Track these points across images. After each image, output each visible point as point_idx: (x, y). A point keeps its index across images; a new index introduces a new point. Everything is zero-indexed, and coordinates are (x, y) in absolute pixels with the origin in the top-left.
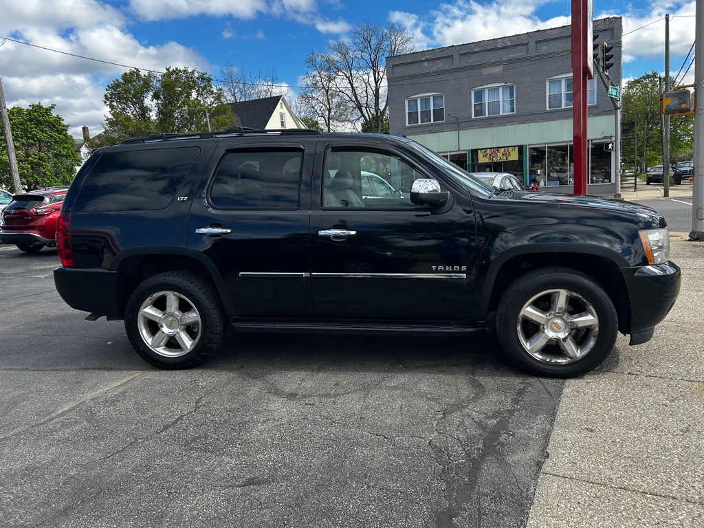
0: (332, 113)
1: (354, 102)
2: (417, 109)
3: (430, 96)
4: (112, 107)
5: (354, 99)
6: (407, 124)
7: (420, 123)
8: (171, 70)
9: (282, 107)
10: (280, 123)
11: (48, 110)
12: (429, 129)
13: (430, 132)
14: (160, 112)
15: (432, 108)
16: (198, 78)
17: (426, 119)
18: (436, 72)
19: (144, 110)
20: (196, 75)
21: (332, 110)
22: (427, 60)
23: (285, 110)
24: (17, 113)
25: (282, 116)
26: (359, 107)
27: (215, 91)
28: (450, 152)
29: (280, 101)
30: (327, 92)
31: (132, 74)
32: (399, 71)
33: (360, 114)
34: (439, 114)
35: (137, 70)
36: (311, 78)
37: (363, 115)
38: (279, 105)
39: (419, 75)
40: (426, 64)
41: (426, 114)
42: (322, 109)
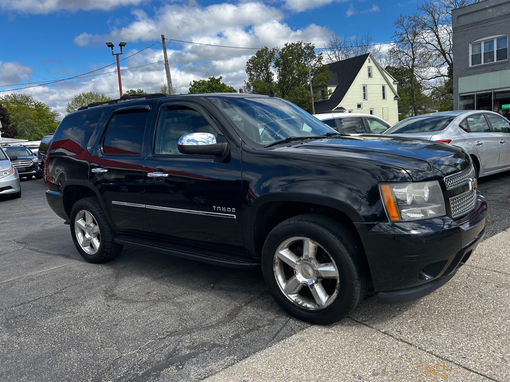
0: (416, 62)
1: (439, 50)
2: (481, 52)
3: (494, 38)
4: (251, 75)
5: (439, 48)
6: (470, 65)
7: (482, 63)
8: (288, 45)
9: (369, 62)
10: (368, 75)
11: (218, 80)
12: (492, 68)
13: (493, 71)
14: (280, 75)
15: (495, 49)
16: (305, 48)
17: (489, 60)
18: (500, 16)
19: (269, 75)
20: (303, 46)
21: (416, 59)
22: (492, 7)
23: (372, 64)
24: (202, 84)
25: (369, 69)
26: (443, 53)
27: (317, 56)
28: (494, 89)
29: (369, 57)
30: (412, 45)
31: (262, 51)
32: (464, 21)
33: (444, 60)
34: (502, 54)
35: (266, 48)
36: (399, 36)
37: (447, 61)
38: (367, 60)
39: (484, 21)
40: (490, 11)
41: (489, 56)
42: (407, 60)
